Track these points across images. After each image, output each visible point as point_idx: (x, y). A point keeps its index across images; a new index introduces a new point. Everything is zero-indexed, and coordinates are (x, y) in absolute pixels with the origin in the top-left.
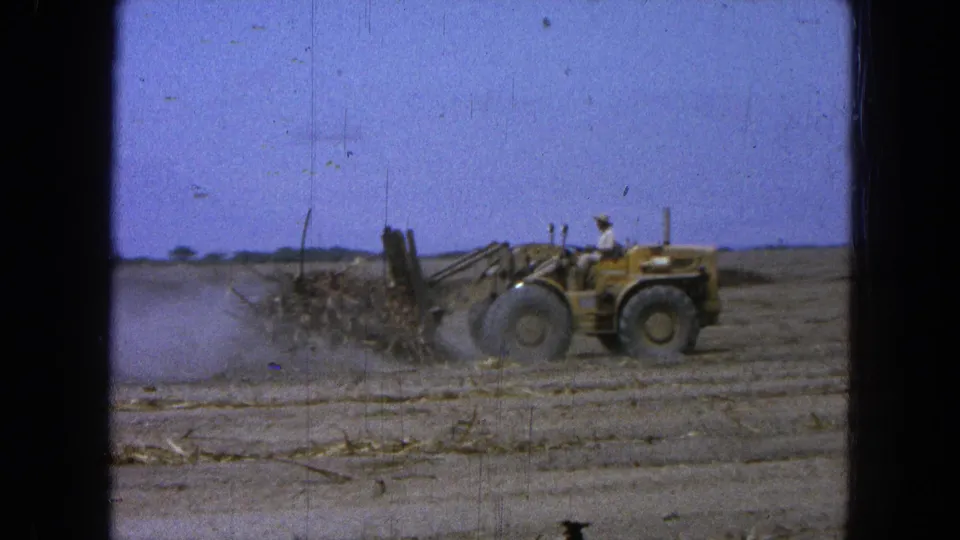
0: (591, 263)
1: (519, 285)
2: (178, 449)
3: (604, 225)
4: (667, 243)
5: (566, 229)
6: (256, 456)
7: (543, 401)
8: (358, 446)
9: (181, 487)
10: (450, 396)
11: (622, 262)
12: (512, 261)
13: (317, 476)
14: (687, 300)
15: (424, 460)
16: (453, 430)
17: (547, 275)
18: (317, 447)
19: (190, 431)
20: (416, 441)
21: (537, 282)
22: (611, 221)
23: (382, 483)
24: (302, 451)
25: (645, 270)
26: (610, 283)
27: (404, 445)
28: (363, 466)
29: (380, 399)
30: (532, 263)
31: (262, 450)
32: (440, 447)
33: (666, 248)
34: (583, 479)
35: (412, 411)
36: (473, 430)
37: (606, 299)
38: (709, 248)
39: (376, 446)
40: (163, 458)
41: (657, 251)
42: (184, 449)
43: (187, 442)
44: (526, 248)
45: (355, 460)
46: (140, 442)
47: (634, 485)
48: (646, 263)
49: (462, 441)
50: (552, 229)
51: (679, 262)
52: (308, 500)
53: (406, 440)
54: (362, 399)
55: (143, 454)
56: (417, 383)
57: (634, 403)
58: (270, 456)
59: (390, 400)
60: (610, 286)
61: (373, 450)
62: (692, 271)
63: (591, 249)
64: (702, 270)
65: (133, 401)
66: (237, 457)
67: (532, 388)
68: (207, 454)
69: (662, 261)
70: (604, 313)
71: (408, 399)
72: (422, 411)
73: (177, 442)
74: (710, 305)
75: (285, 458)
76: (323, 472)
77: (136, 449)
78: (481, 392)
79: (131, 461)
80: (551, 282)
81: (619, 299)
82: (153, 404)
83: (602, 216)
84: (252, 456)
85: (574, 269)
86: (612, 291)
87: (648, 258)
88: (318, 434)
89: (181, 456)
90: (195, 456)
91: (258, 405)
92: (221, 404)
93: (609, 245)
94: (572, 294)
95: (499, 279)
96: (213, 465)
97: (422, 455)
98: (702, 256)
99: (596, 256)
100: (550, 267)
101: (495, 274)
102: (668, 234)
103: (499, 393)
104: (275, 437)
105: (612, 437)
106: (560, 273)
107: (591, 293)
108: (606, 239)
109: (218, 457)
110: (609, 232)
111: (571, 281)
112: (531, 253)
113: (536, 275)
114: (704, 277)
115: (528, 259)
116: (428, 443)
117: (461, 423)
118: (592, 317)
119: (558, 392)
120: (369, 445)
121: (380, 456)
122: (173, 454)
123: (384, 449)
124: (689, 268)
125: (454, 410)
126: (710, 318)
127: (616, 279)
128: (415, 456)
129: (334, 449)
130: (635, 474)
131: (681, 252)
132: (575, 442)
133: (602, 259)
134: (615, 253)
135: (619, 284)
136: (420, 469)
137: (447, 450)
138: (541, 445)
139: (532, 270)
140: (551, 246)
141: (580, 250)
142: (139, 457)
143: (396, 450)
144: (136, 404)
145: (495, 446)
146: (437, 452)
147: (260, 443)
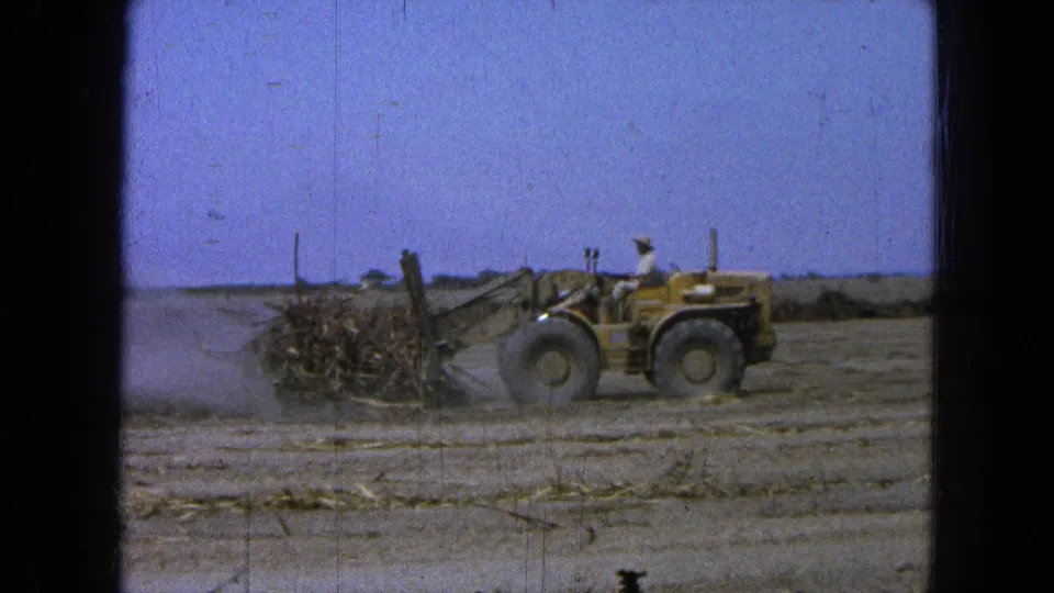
0: (627, 292)
2: (368, 494)
3: (645, 249)
6: (455, 502)
7: (771, 440)
8: (568, 489)
9: (373, 535)
10: (665, 435)
13: (521, 523)
15: (639, 505)
16: (669, 474)
18: (520, 491)
19: (382, 474)
20: (628, 484)
23: (591, 531)
24: (502, 495)
27: (614, 488)
28: (571, 511)
29: (587, 439)
31: (461, 493)
32: (656, 492)
34: (810, 526)
35: (626, 452)
36: (691, 472)
39: (586, 490)
40: (351, 502)
42: (377, 494)
43: (377, 487)
45: (560, 504)
46: (328, 486)
47: (865, 533)
49: (679, 483)
52: (510, 550)
53: (619, 484)
54: (570, 438)
55: (330, 498)
56: (630, 420)
57: (865, 442)
58: (471, 501)
59: (601, 439)
61: (583, 494)
65: (320, 440)
66: (435, 502)
67: (754, 426)
68: (400, 499)
71: (621, 438)
72: (636, 451)
73: (368, 486)
75: (484, 503)
76: (528, 519)
77: (320, 492)
78: (701, 431)
79: (317, 506)
82: (340, 443)
84: (449, 501)
88: (523, 477)
89: (372, 501)
90: (387, 502)
91: (458, 445)
92: (417, 445)
96: (408, 511)
97: (635, 501)
99: (633, 284)
103: (719, 431)
104: (479, 479)
105: (840, 480)
109: (413, 502)
110: (649, 257)
116: (643, 487)
117: (679, 464)
119: (783, 430)
120: (578, 488)
121: (588, 503)
122: (364, 500)
123: (595, 493)
125: (670, 450)
128: (628, 500)
129: (539, 493)
130: (868, 520)
132: (801, 486)
133: (640, 287)
136: (632, 515)
137: (663, 495)
138: (765, 490)
142: (325, 501)
143: (606, 493)
144: (322, 444)
145: (714, 490)
146: (651, 497)
147: (459, 487)
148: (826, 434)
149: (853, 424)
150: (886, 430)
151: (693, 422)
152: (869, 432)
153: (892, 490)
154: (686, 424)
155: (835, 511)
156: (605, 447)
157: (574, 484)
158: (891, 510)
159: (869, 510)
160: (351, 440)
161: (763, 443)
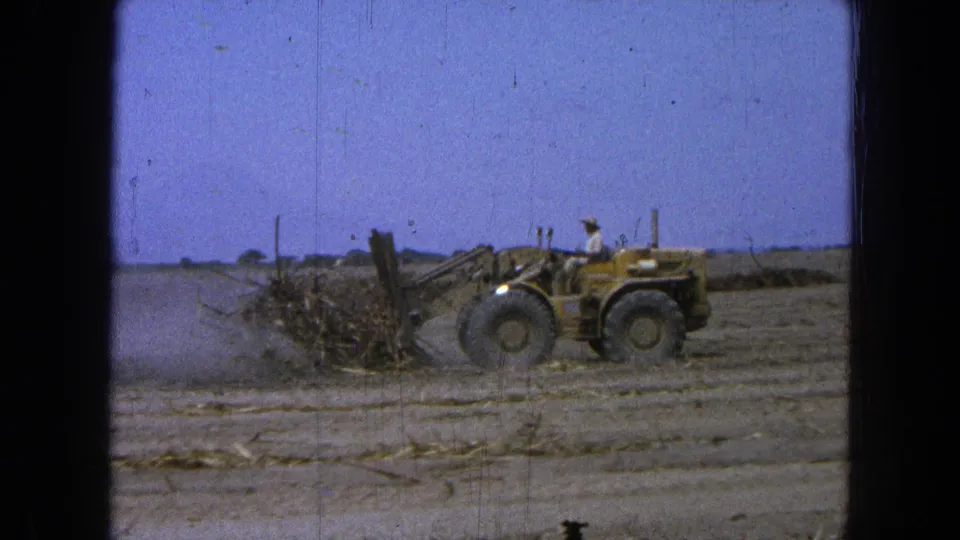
0: (578, 266)
1: (502, 290)
2: (246, 453)
3: (592, 228)
4: (655, 245)
5: (551, 233)
6: (322, 459)
7: (609, 403)
8: (427, 448)
9: (250, 491)
10: (515, 399)
11: (610, 266)
12: (496, 264)
13: (384, 479)
14: (673, 303)
15: (491, 462)
16: (520, 433)
17: (532, 279)
18: (386, 450)
19: (257, 436)
20: (484, 444)
21: (519, 286)
22: (599, 223)
23: (450, 485)
24: (368, 454)
25: (632, 273)
26: (594, 286)
27: (471, 448)
28: (431, 469)
29: (447, 402)
30: (518, 268)
31: (330, 453)
32: (507, 450)
33: (653, 250)
34: (649, 479)
35: (480, 414)
36: (540, 432)
37: (590, 303)
38: (698, 250)
39: (443, 449)
40: (231, 462)
41: (645, 254)
42: (253, 452)
43: (255, 446)
44: (510, 251)
45: (423, 462)
46: (210, 446)
47: (702, 486)
48: (632, 266)
49: (529, 443)
50: (540, 231)
51: (666, 264)
52: (376, 503)
53: (474, 443)
54: (428, 402)
55: (211, 458)
56: (483, 387)
57: (698, 404)
58: (339, 459)
59: (456, 403)
60: (595, 290)
61: (441, 452)
62: (680, 274)
63: (579, 253)
64: (690, 273)
65: (200, 406)
66: (306, 461)
67: (599, 391)
68: (276, 458)
69: (649, 264)
70: (588, 317)
71: (474, 401)
72: (489, 413)
73: (246, 445)
74: (699, 309)
75: (353, 461)
76: (392, 475)
77: (204, 453)
78: (547, 395)
79: (199, 465)
80: (534, 286)
81: (603, 304)
82: (220, 407)
83: (590, 219)
84: (319, 459)
85: (558, 273)
86: (597, 295)
87: (635, 262)
89: (248, 460)
90: (262, 461)
91: (327, 409)
92: (287, 408)
93: (597, 249)
94: (555, 300)
95: (482, 283)
96: (281, 469)
97: (490, 458)
98: (690, 258)
99: (583, 260)
100: (535, 271)
101: (479, 278)
102: (656, 235)
103: (565, 395)
104: (344, 440)
105: (678, 438)
106: (545, 277)
107: (577, 297)
108: (592, 243)
109: (286, 461)
110: (597, 236)
111: (555, 285)
112: (515, 256)
113: (519, 280)
114: (693, 279)
115: (513, 263)
116: (496, 445)
117: (530, 425)
118: (577, 323)
119: (624, 393)
120: (435, 448)
121: (447, 459)
122: (242, 459)
123: (454, 451)
124: (677, 271)
125: (519, 412)
126: (699, 322)
127: (603, 282)
128: (481, 458)
129: (401, 452)
130: (700, 475)
131: (669, 254)
132: (642, 445)
133: (589, 262)
134: (603, 256)
135: (604, 289)
136: (486, 471)
137: (515, 452)
138: (609, 448)
139: (518, 274)
140: (537, 250)
141: (568, 254)
142: (207, 461)
143: (463, 452)
144: (201, 409)
145: (562, 448)
146: (504, 454)
147: (328, 446)
148: (665, 397)
149: (687, 387)
150: (719, 392)
151: (541, 387)
152: (702, 395)
153: (724, 446)
154: (534, 389)
155: (671, 466)
156: (460, 410)
157: (434, 444)
158: (724, 465)
159: (704, 465)
160: (229, 405)
161: (605, 405)
